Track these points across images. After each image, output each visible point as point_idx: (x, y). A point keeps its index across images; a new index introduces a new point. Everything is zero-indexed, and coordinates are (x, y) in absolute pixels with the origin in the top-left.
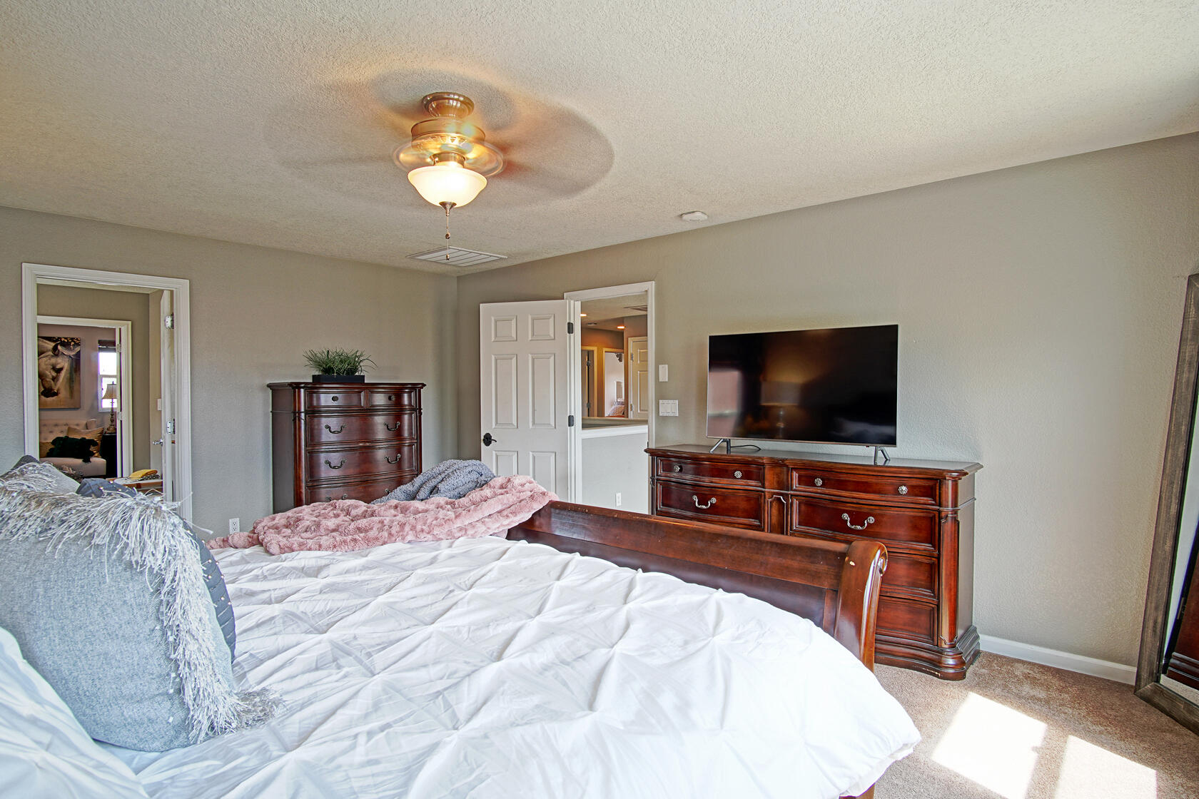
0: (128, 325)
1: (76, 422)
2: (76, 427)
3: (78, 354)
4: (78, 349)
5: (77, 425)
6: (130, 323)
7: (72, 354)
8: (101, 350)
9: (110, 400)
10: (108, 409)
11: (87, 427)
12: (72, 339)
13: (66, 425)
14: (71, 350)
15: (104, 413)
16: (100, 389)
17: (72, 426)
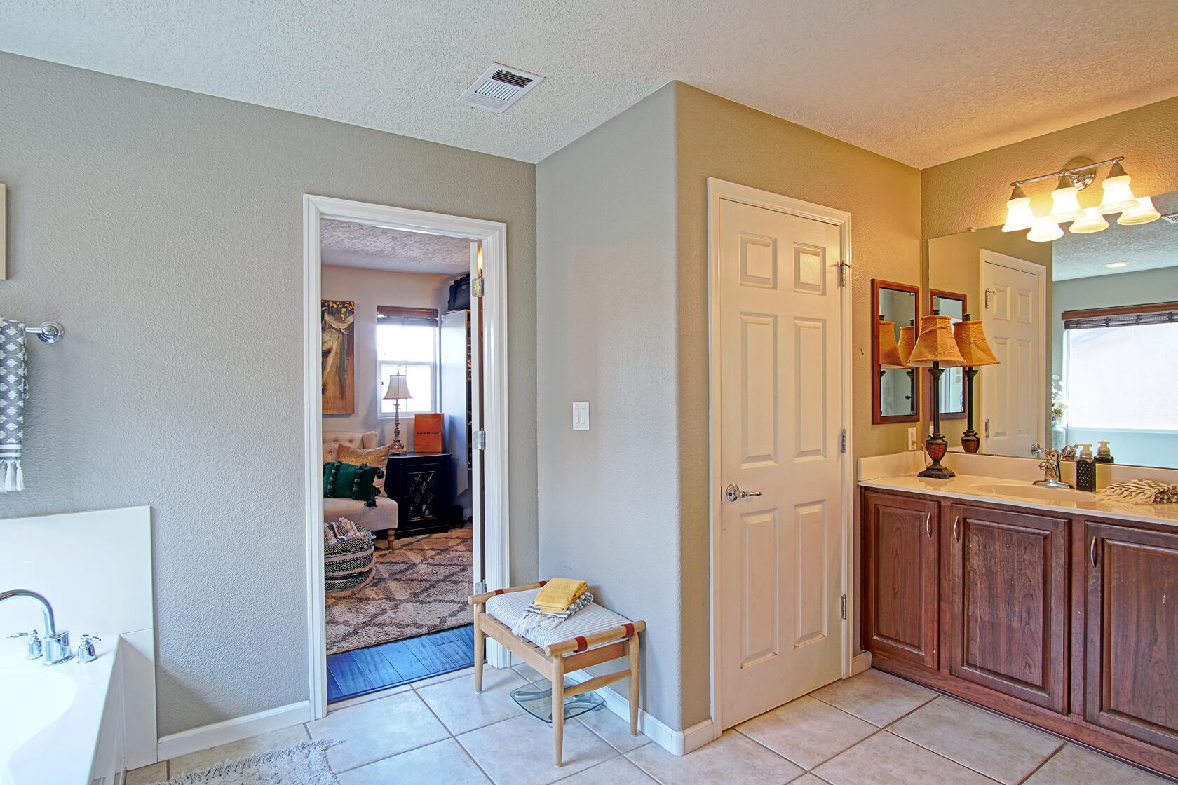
0: (500, 232)
1: (349, 436)
2: (348, 444)
3: (351, 327)
4: (350, 319)
5: (351, 441)
6: (504, 226)
7: (343, 326)
8: (380, 321)
9: (394, 401)
10: (391, 414)
11: (364, 444)
12: (343, 303)
13: (336, 440)
14: (341, 321)
15: (384, 422)
16: (379, 384)
17: (343, 443)
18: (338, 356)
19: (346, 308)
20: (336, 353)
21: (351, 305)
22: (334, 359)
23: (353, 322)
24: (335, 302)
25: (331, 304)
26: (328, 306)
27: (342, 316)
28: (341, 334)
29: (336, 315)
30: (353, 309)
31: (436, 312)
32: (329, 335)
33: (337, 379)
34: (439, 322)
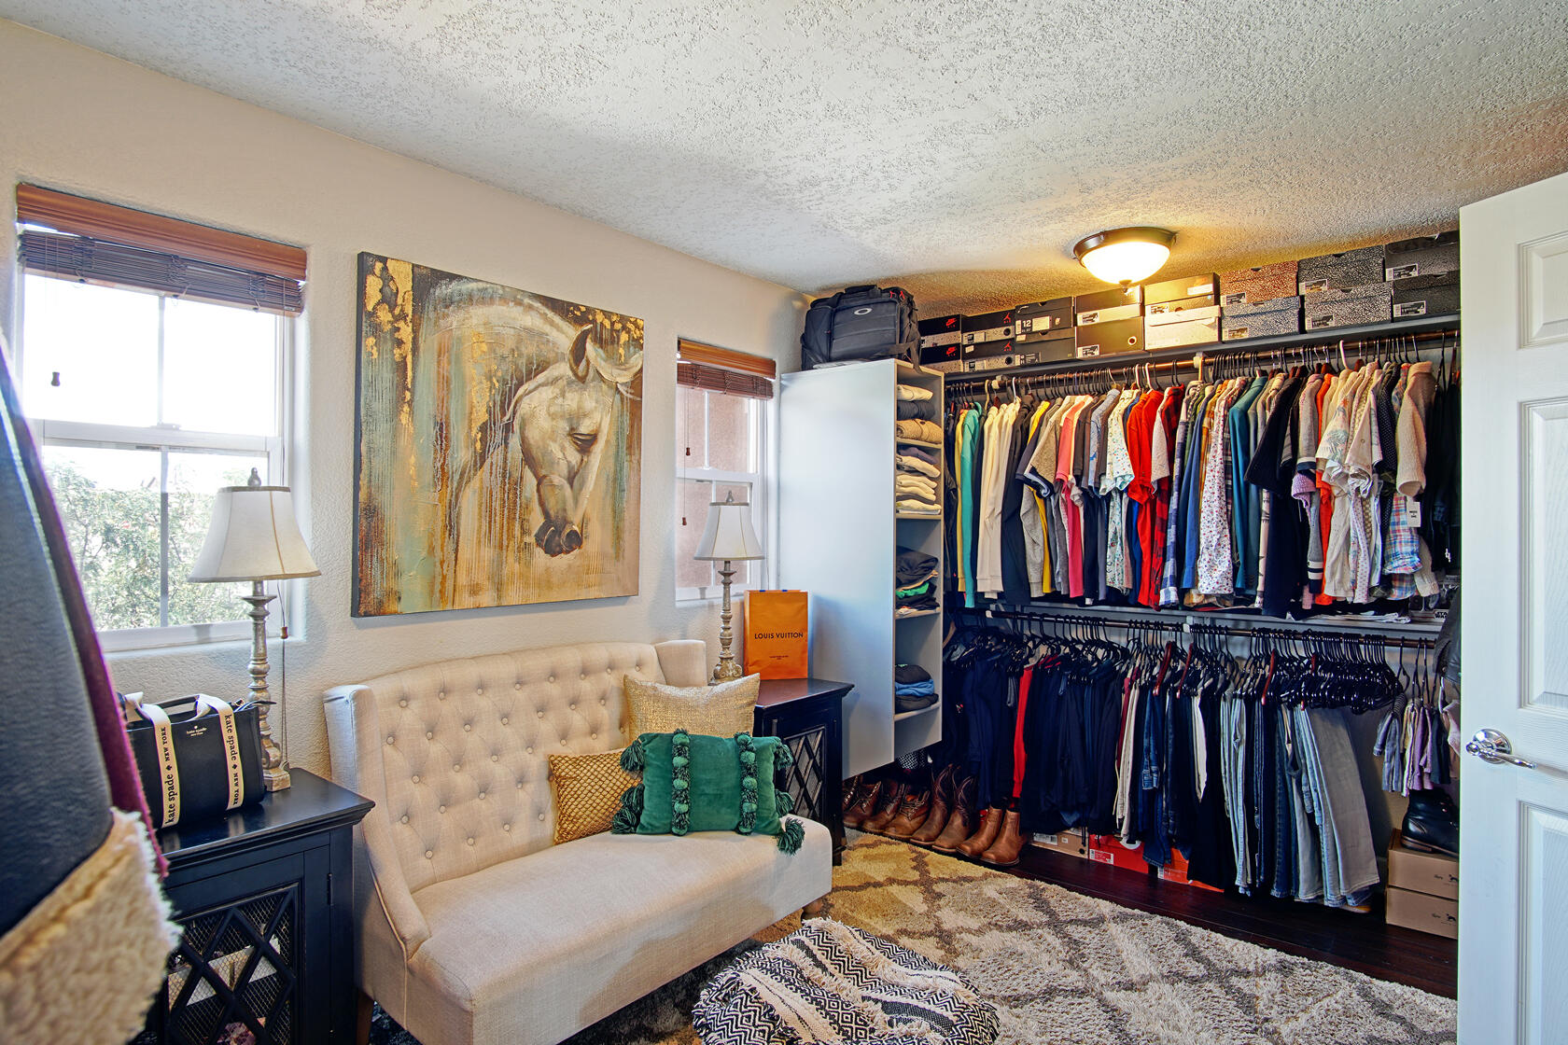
3: (637, 381)
4: (636, 362)
7: (621, 378)
12: (623, 319)
13: (611, 666)
18: (612, 450)
19: (629, 332)
20: (607, 442)
21: (637, 327)
22: (604, 459)
23: (641, 370)
24: (607, 314)
25: (600, 318)
26: (594, 321)
27: (621, 351)
28: (618, 396)
29: (609, 347)
30: (641, 338)
31: (770, 366)
32: (594, 396)
33: (609, 510)
34: (776, 389)
